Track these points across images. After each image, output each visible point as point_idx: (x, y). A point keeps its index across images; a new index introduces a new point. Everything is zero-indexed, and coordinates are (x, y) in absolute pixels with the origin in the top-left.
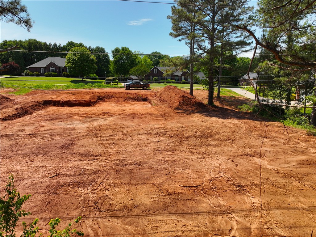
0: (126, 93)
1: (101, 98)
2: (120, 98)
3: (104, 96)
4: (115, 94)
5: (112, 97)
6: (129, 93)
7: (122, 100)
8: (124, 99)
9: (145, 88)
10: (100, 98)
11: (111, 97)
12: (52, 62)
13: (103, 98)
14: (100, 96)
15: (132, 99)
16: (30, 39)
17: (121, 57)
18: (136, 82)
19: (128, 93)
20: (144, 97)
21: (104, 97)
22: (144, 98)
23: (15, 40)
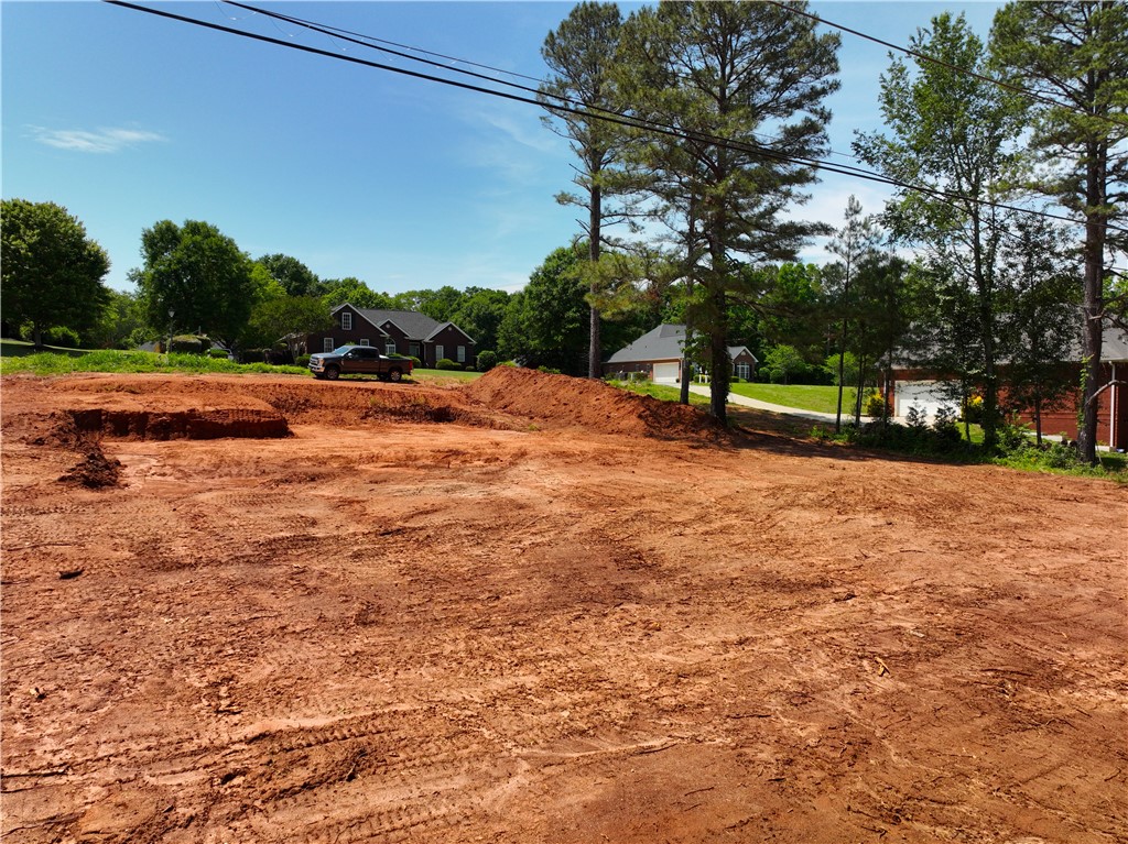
5: (308, 404)
6: (373, 392)
7: (351, 416)
8: (361, 415)
9: (395, 375)
11: (303, 404)
17: (193, 259)
18: (362, 350)
20: (436, 405)
22: (439, 409)
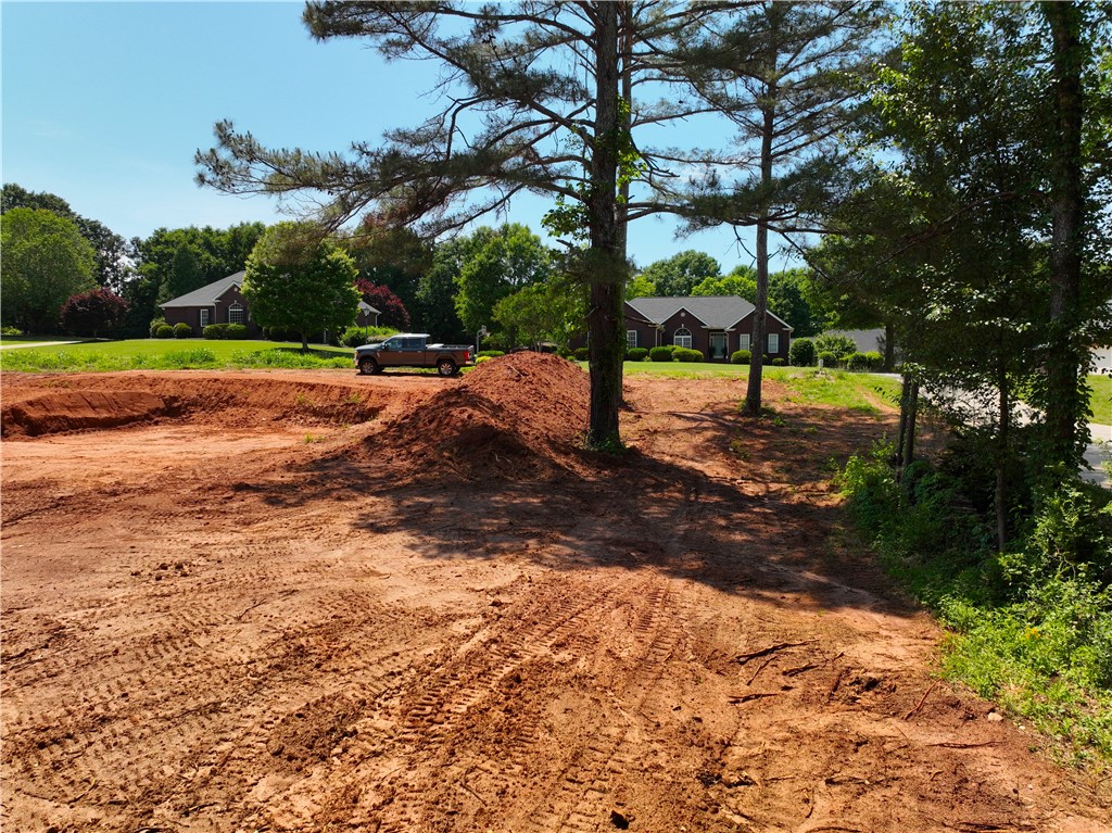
0: (300, 384)
1: (179, 407)
2: (262, 406)
3: (194, 395)
4: (249, 389)
5: (231, 401)
7: (264, 415)
8: (277, 415)
9: (447, 367)
10: (176, 404)
11: (227, 402)
12: (235, 286)
13: (188, 405)
14: (175, 399)
15: (315, 413)
16: (245, 222)
18: (404, 341)
19: (306, 385)
21: (195, 403)
23: (192, 227)
